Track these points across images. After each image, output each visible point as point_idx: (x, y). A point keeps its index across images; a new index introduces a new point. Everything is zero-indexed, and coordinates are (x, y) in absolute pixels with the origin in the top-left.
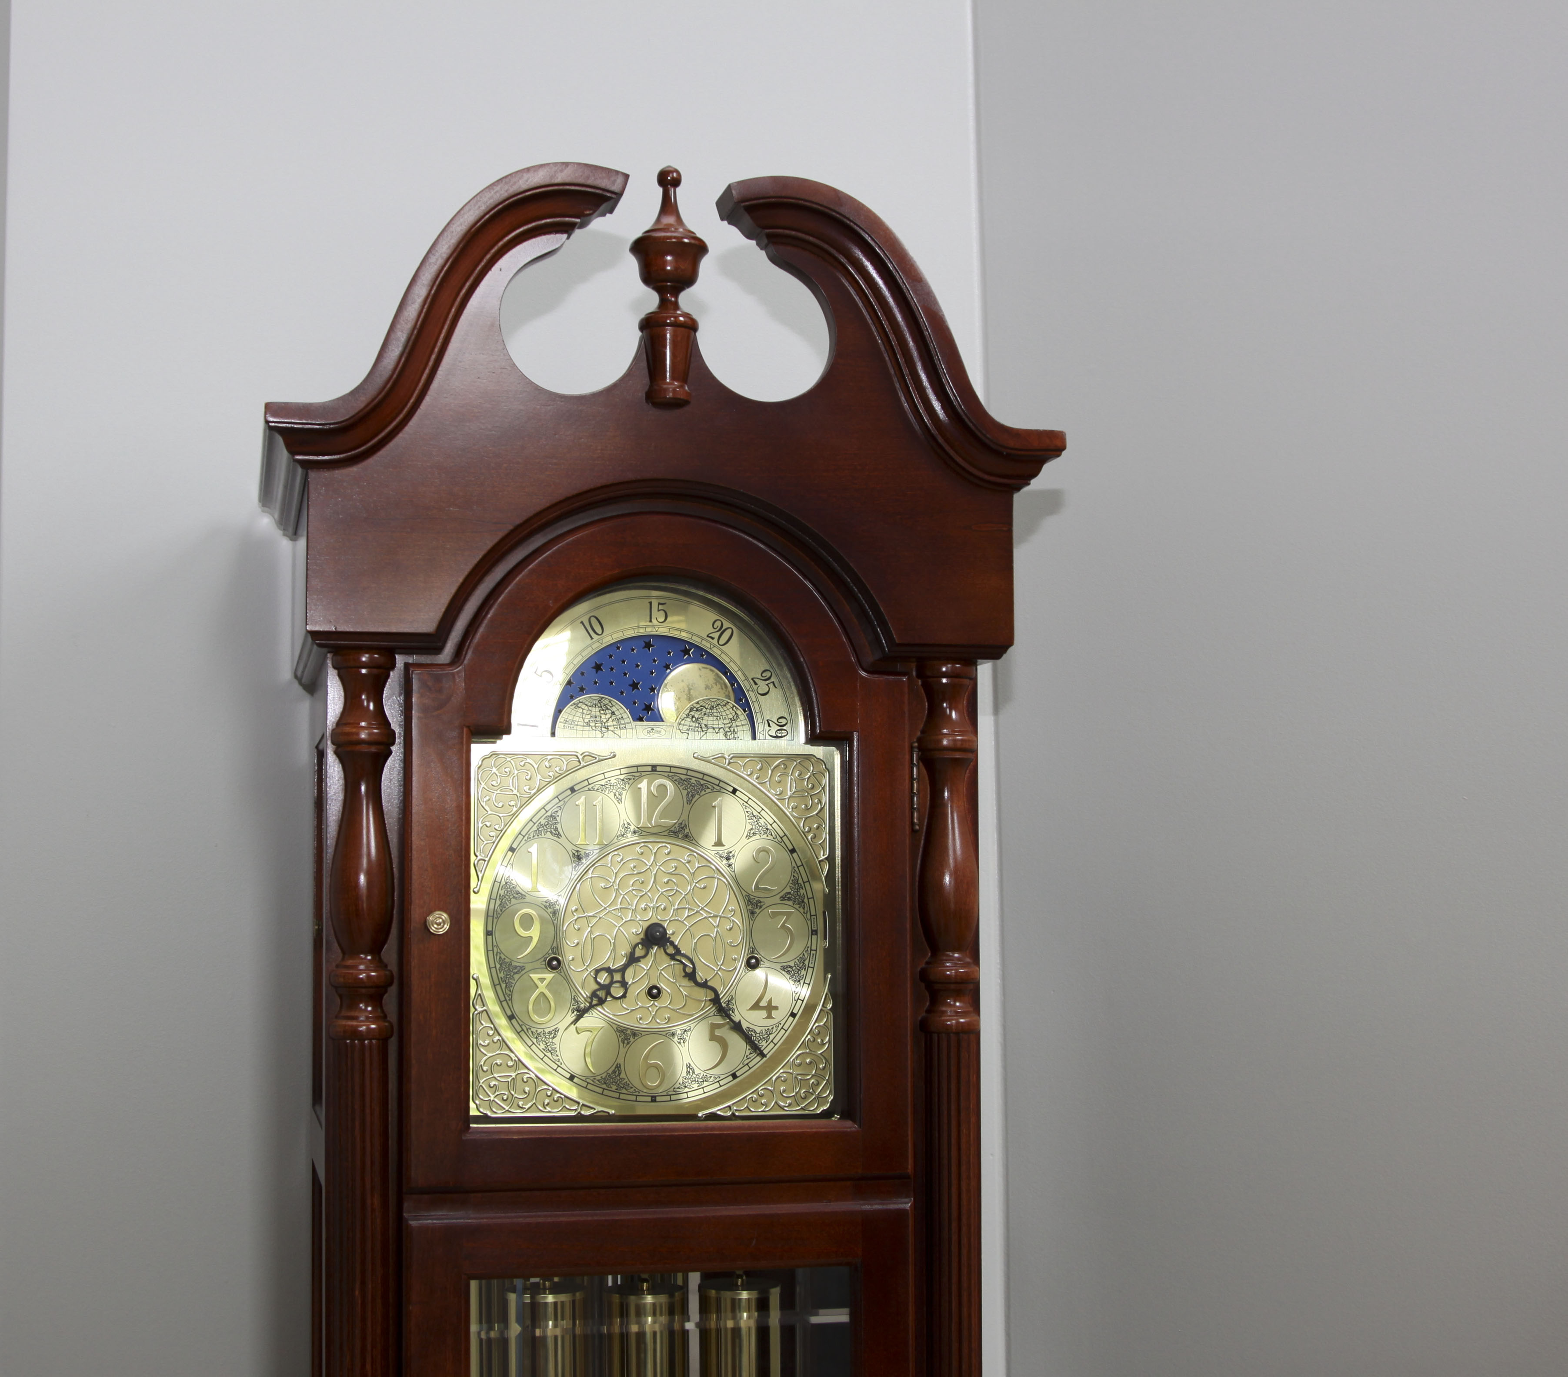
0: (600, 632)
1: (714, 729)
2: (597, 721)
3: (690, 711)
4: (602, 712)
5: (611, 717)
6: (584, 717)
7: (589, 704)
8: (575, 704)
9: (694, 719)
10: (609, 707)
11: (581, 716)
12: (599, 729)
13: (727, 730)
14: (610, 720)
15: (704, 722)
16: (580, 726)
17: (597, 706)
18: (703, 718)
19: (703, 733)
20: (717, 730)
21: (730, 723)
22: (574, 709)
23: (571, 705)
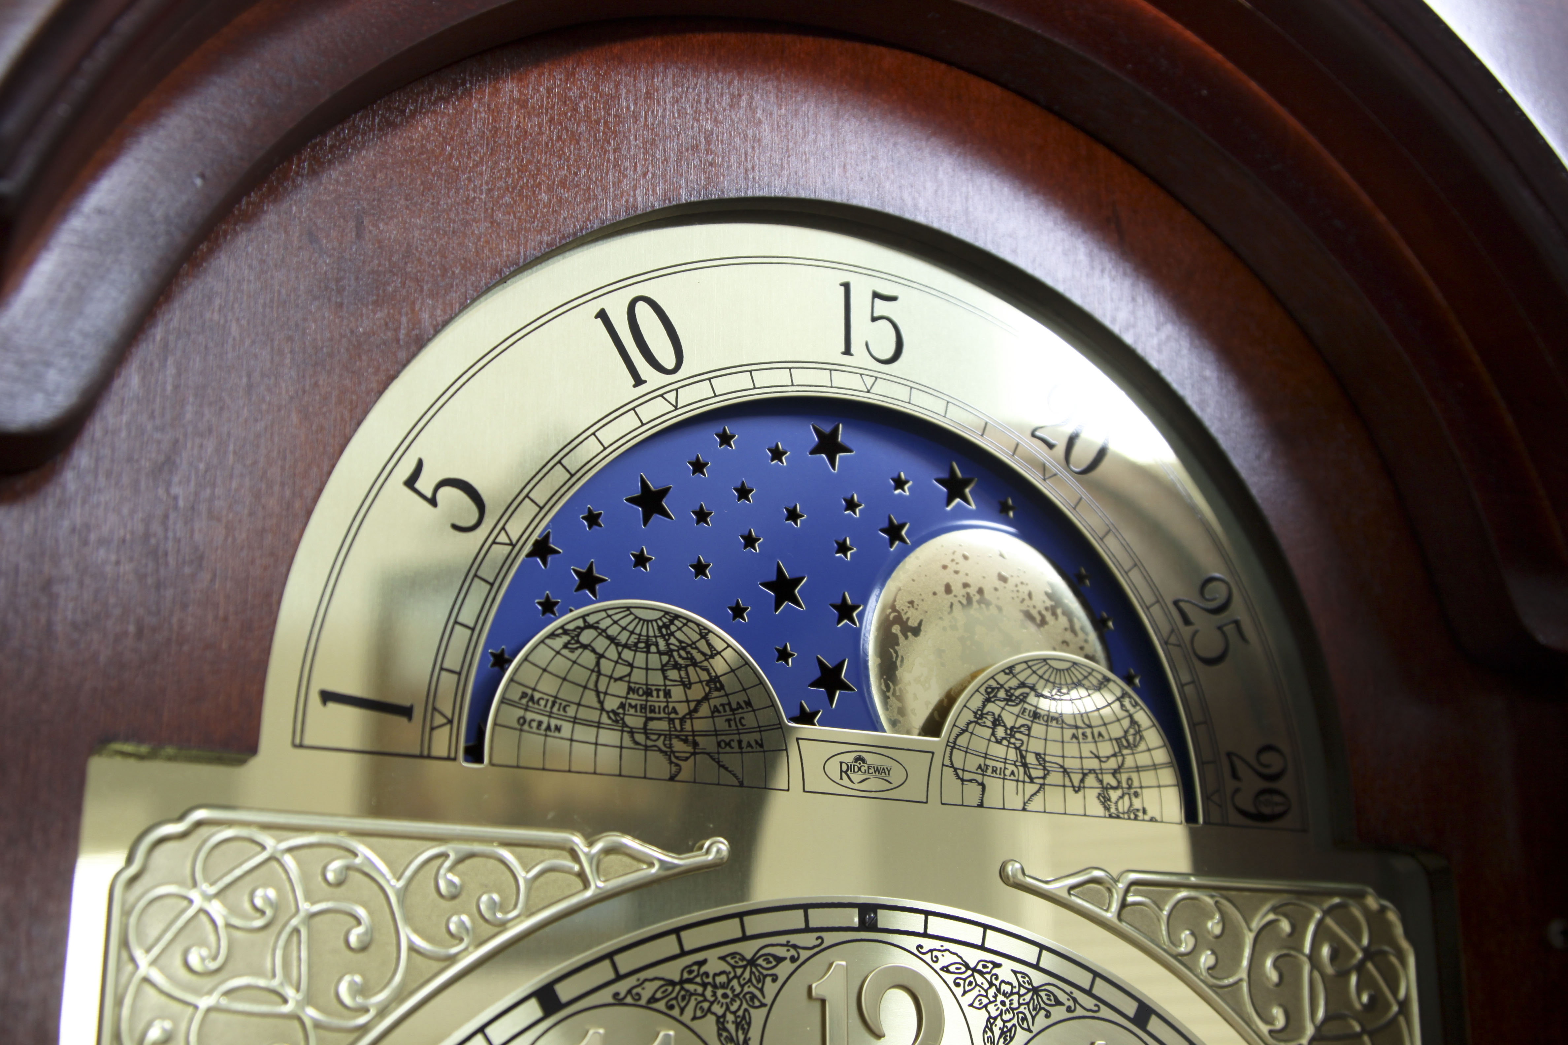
0: (669, 362)
1: (1065, 771)
2: (652, 711)
3: (988, 700)
4: (673, 674)
5: (706, 698)
6: (602, 688)
7: (623, 638)
8: (566, 632)
9: (1000, 732)
10: (699, 657)
11: (591, 685)
12: (660, 743)
13: (1109, 779)
14: (704, 710)
15: (1036, 746)
16: (587, 723)
17: (653, 649)
18: (1029, 729)
19: (1031, 788)
20: (1076, 778)
21: (1115, 755)
22: (565, 652)
23: (552, 635)
